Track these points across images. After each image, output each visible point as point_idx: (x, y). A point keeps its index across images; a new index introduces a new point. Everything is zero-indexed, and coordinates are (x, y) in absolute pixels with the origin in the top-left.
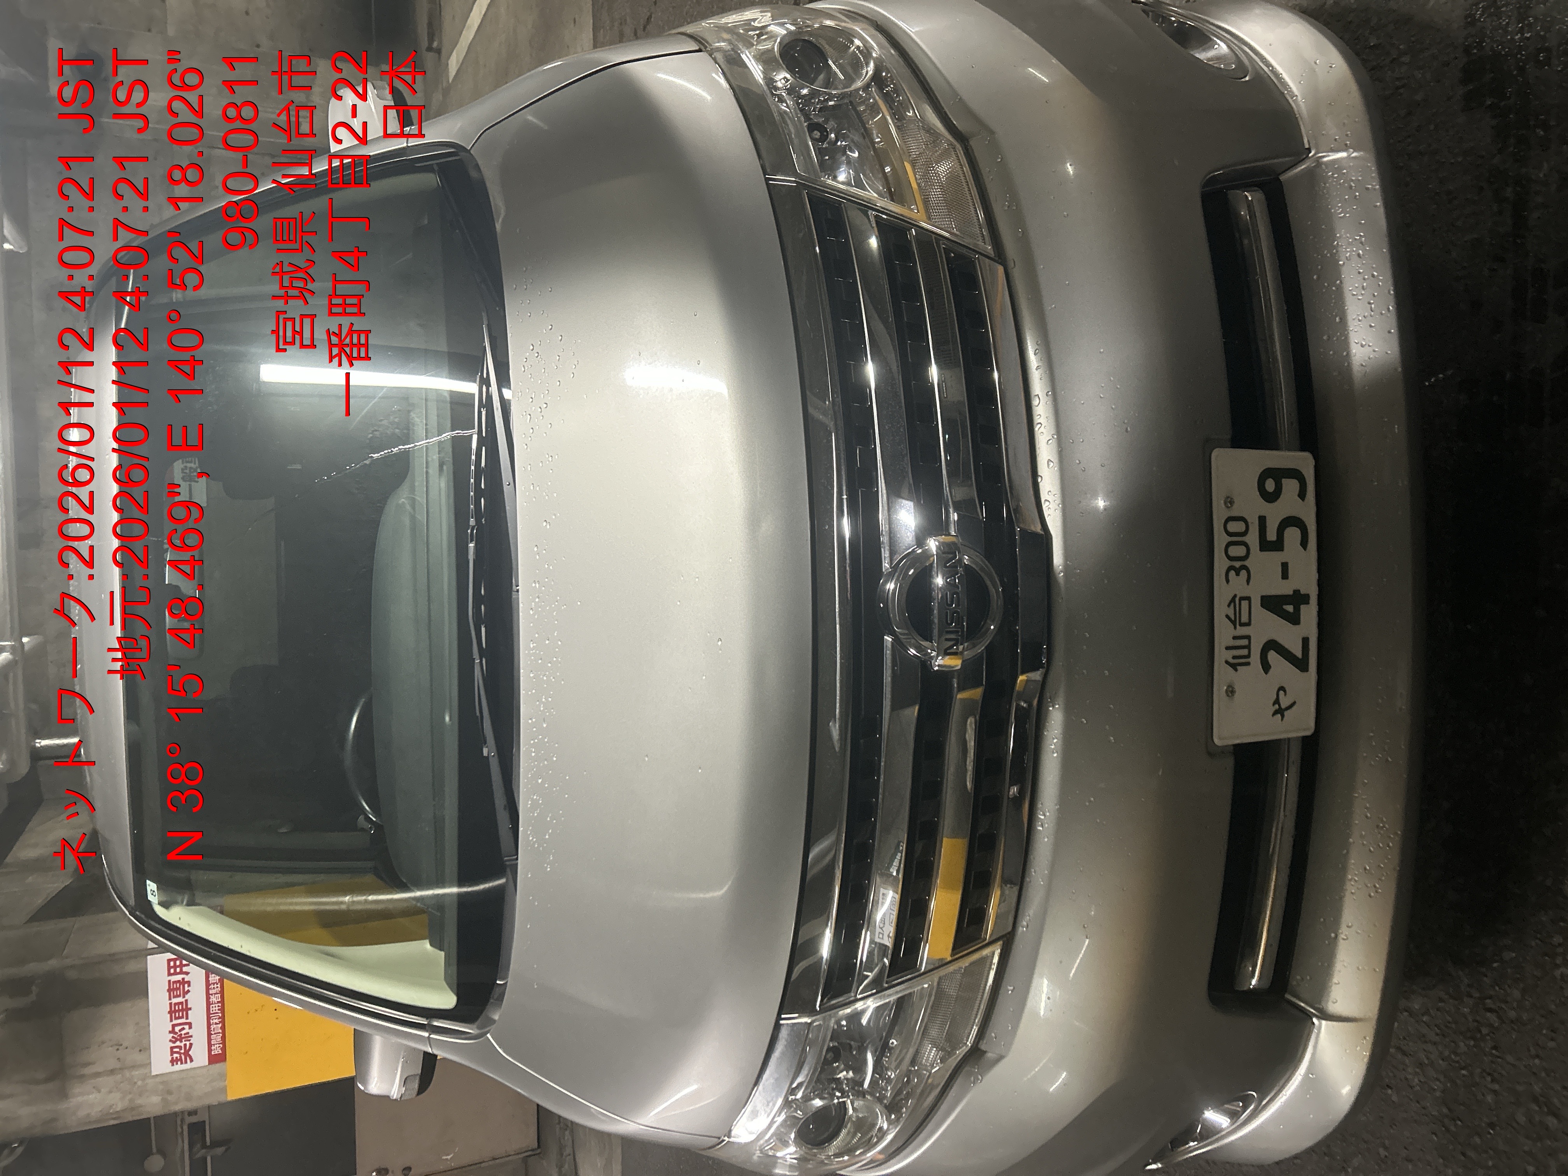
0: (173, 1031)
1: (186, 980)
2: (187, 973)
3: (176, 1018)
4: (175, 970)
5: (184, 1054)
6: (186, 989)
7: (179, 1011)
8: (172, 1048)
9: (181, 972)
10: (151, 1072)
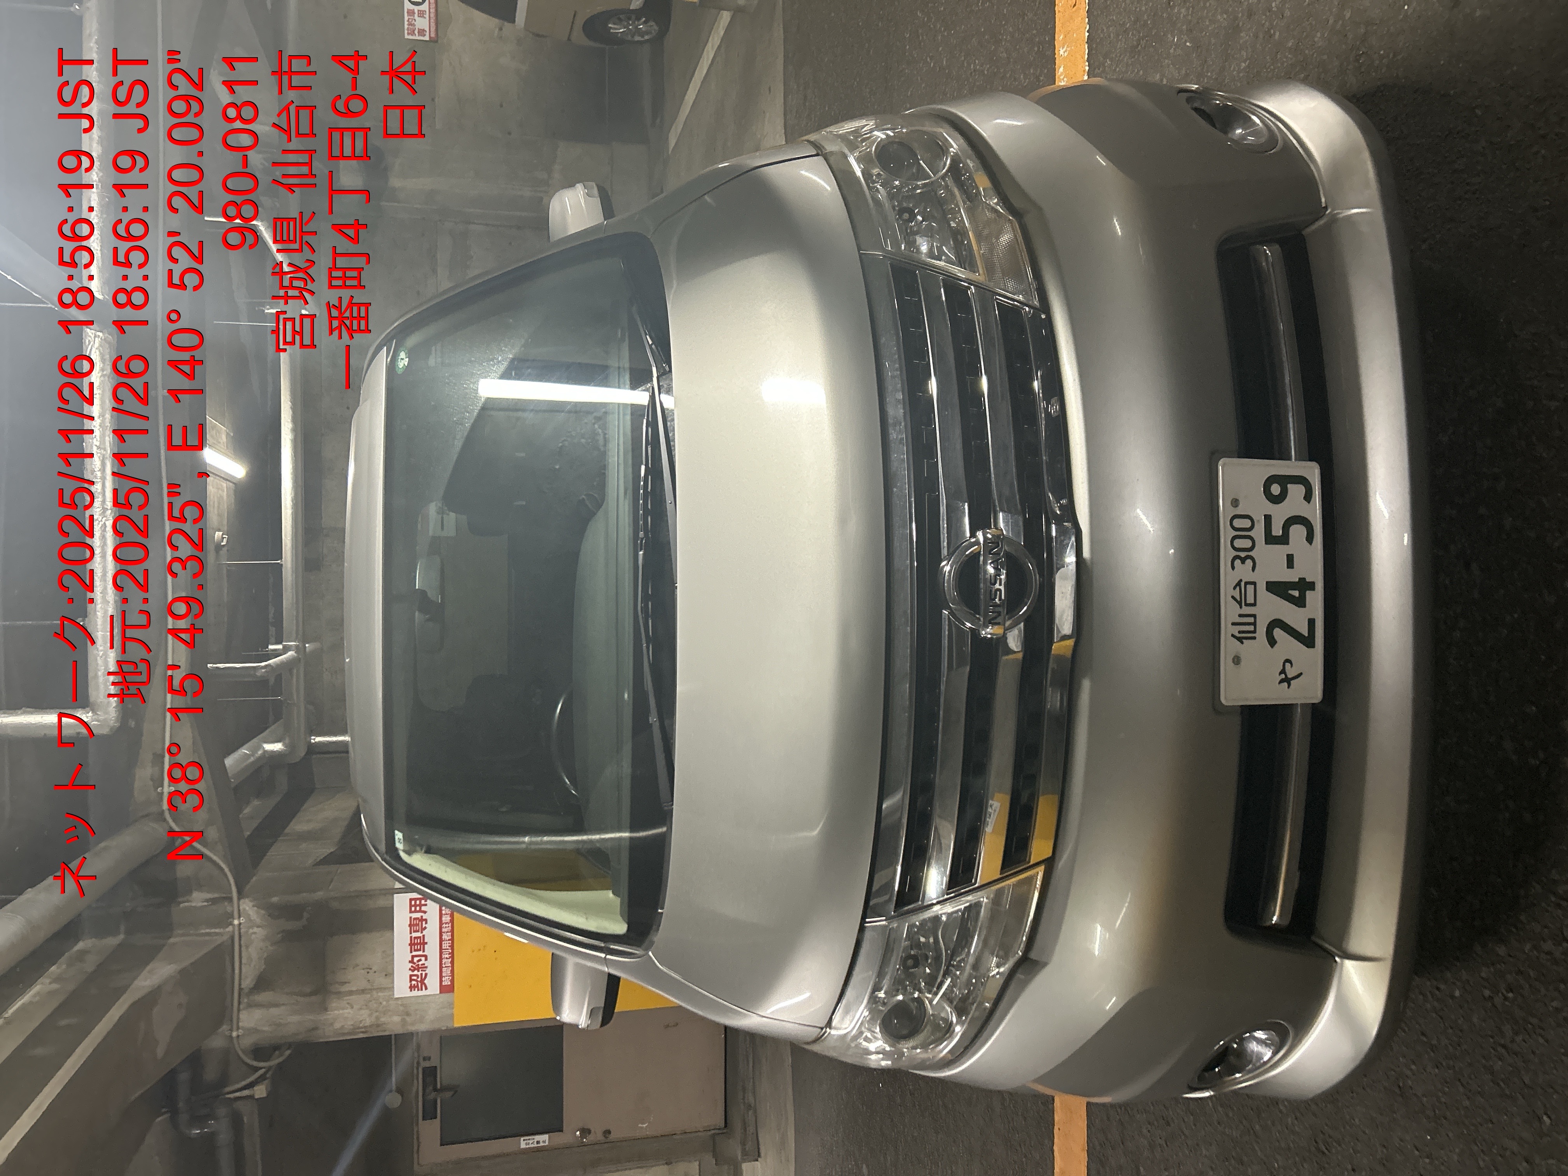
0: (412, 962)
1: (424, 918)
2: (425, 912)
3: (415, 950)
4: (415, 909)
5: (420, 982)
6: (424, 926)
7: (417, 944)
8: (411, 976)
9: (420, 911)
10: (394, 995)
